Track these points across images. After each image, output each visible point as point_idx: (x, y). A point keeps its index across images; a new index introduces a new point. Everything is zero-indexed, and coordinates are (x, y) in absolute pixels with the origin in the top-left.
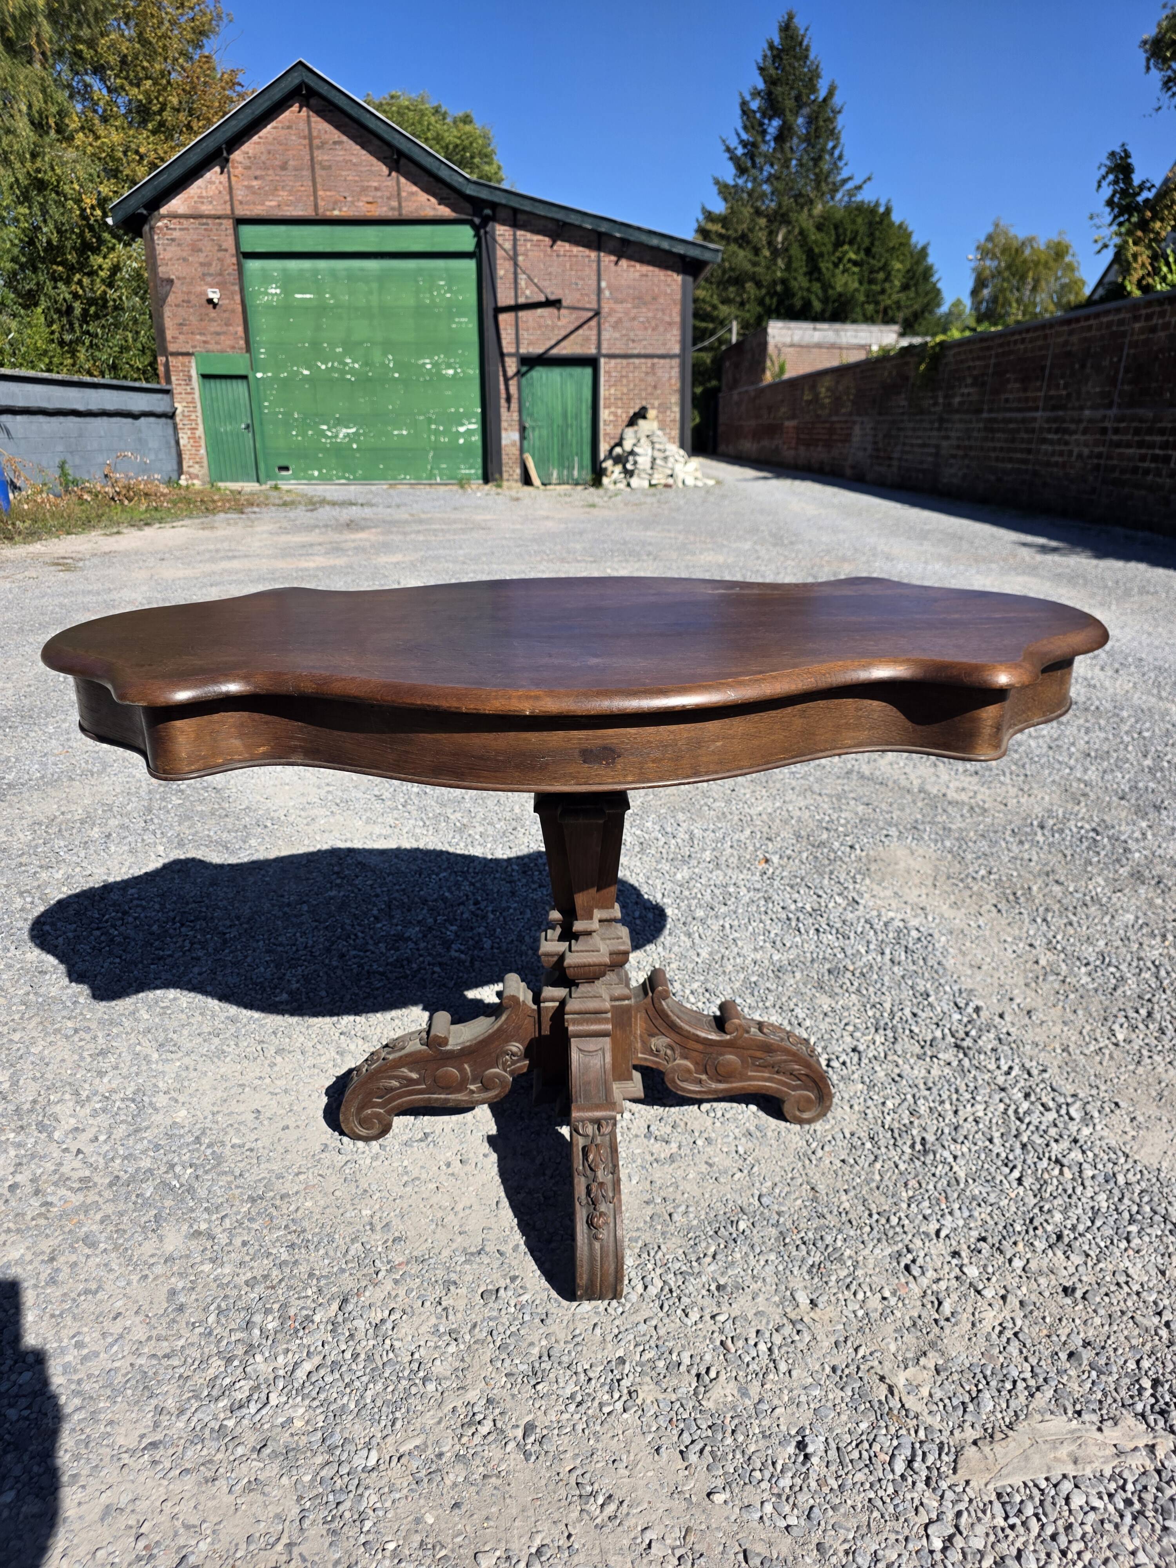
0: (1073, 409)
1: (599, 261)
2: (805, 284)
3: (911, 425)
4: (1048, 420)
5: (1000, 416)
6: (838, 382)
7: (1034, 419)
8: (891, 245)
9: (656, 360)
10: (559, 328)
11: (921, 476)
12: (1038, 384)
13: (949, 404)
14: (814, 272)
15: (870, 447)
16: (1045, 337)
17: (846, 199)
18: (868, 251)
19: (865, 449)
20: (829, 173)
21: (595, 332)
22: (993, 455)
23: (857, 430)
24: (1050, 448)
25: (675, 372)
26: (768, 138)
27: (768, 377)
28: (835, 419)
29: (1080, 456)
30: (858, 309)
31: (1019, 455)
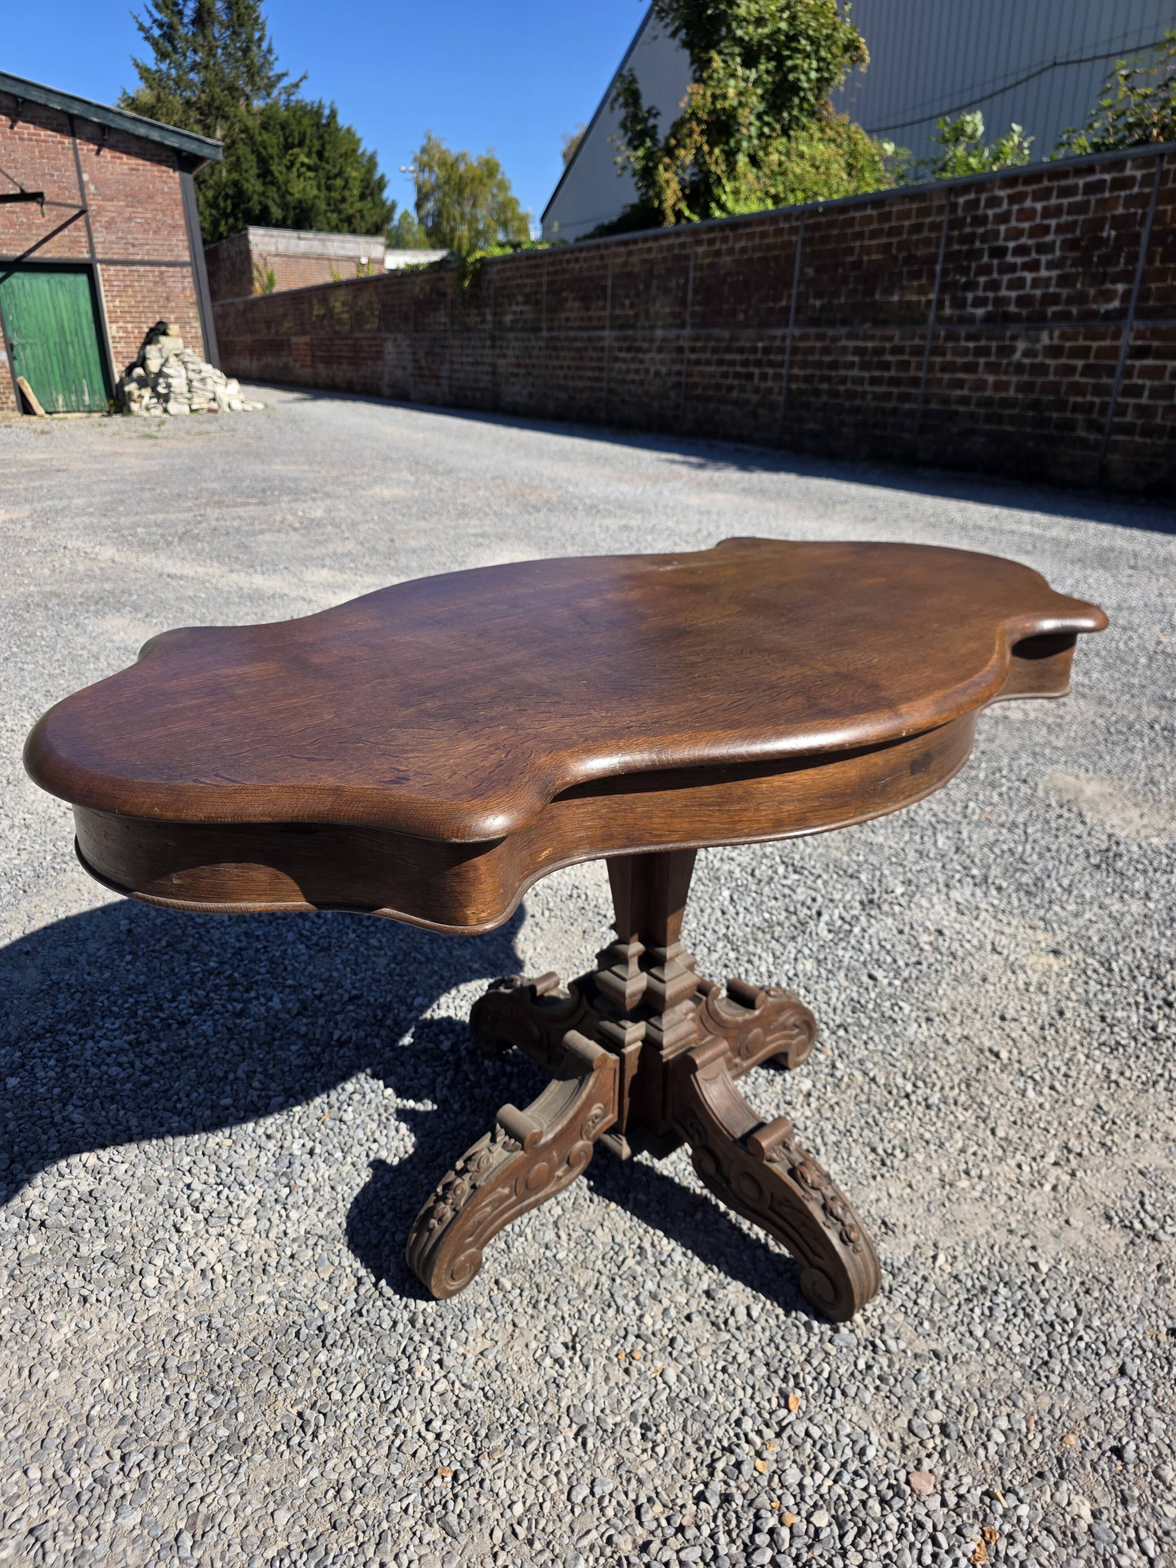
0: (643, 328)
1: (75, 150)
2: (259, 188)
3: (457, 343)
4: (617, 339)
5: (563, 334)
6: (355, 297)
7: (602, 338)
8: (343, 151)
9: (163, 268)
10: (38, 227)
11: (478, 395)
12: (601, 303)
13: (500, 322)
14: (265, 174)
15: (410, 366)
16: (602, 257)
17: (283, 97)
18: (320, 154)
19: (404, 368)
20: (262, 65)
21: (84, 233)
22: (560, 373)
23: (389, 347)
24: (624, 367)
25: (189, 282)
26: (186, 20)
27: (258, 289)
28: (358, 335)
29: (657, 374)
30: (321, 218)
31: (589, 373)
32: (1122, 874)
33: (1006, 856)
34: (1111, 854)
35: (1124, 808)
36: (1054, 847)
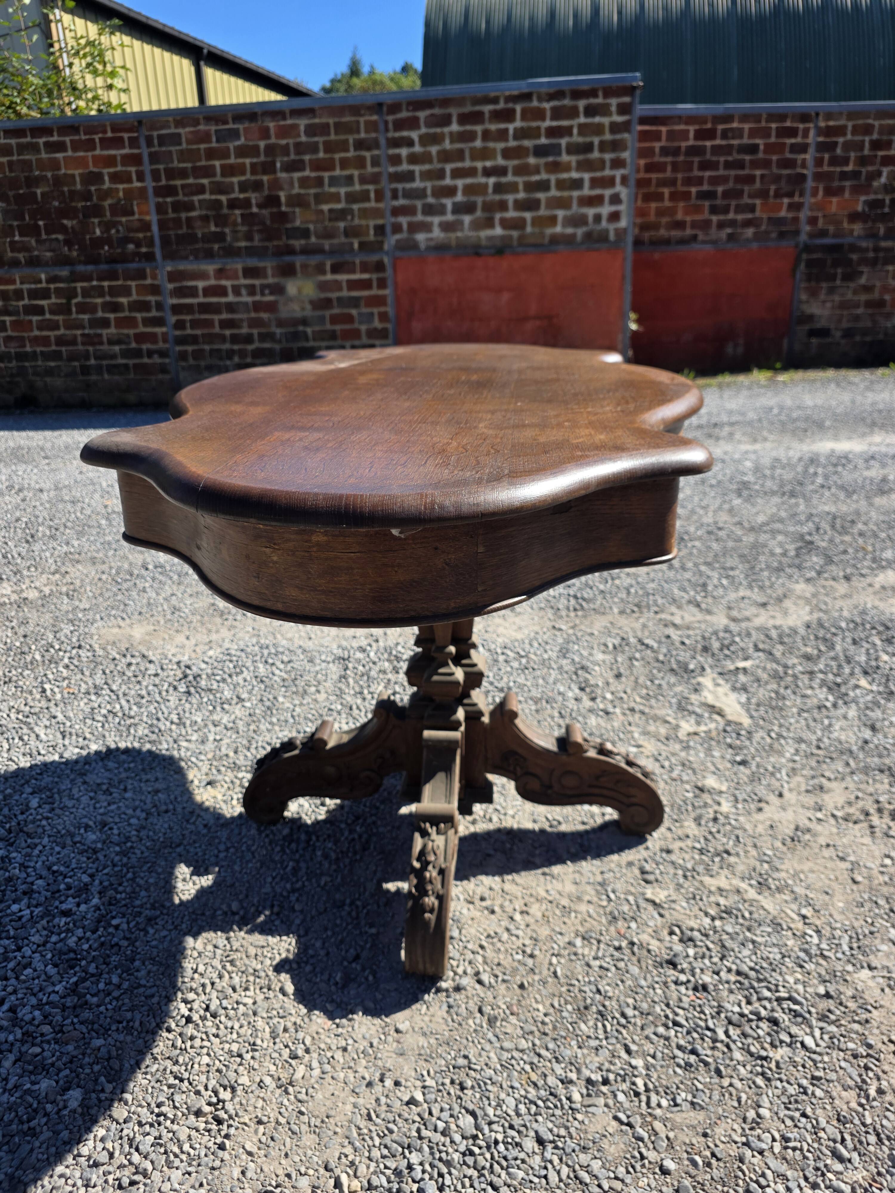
32: (210, 690)
33: (110, 719)
34: (191, 678)
35: (171, 638)
36: (144, 693)
